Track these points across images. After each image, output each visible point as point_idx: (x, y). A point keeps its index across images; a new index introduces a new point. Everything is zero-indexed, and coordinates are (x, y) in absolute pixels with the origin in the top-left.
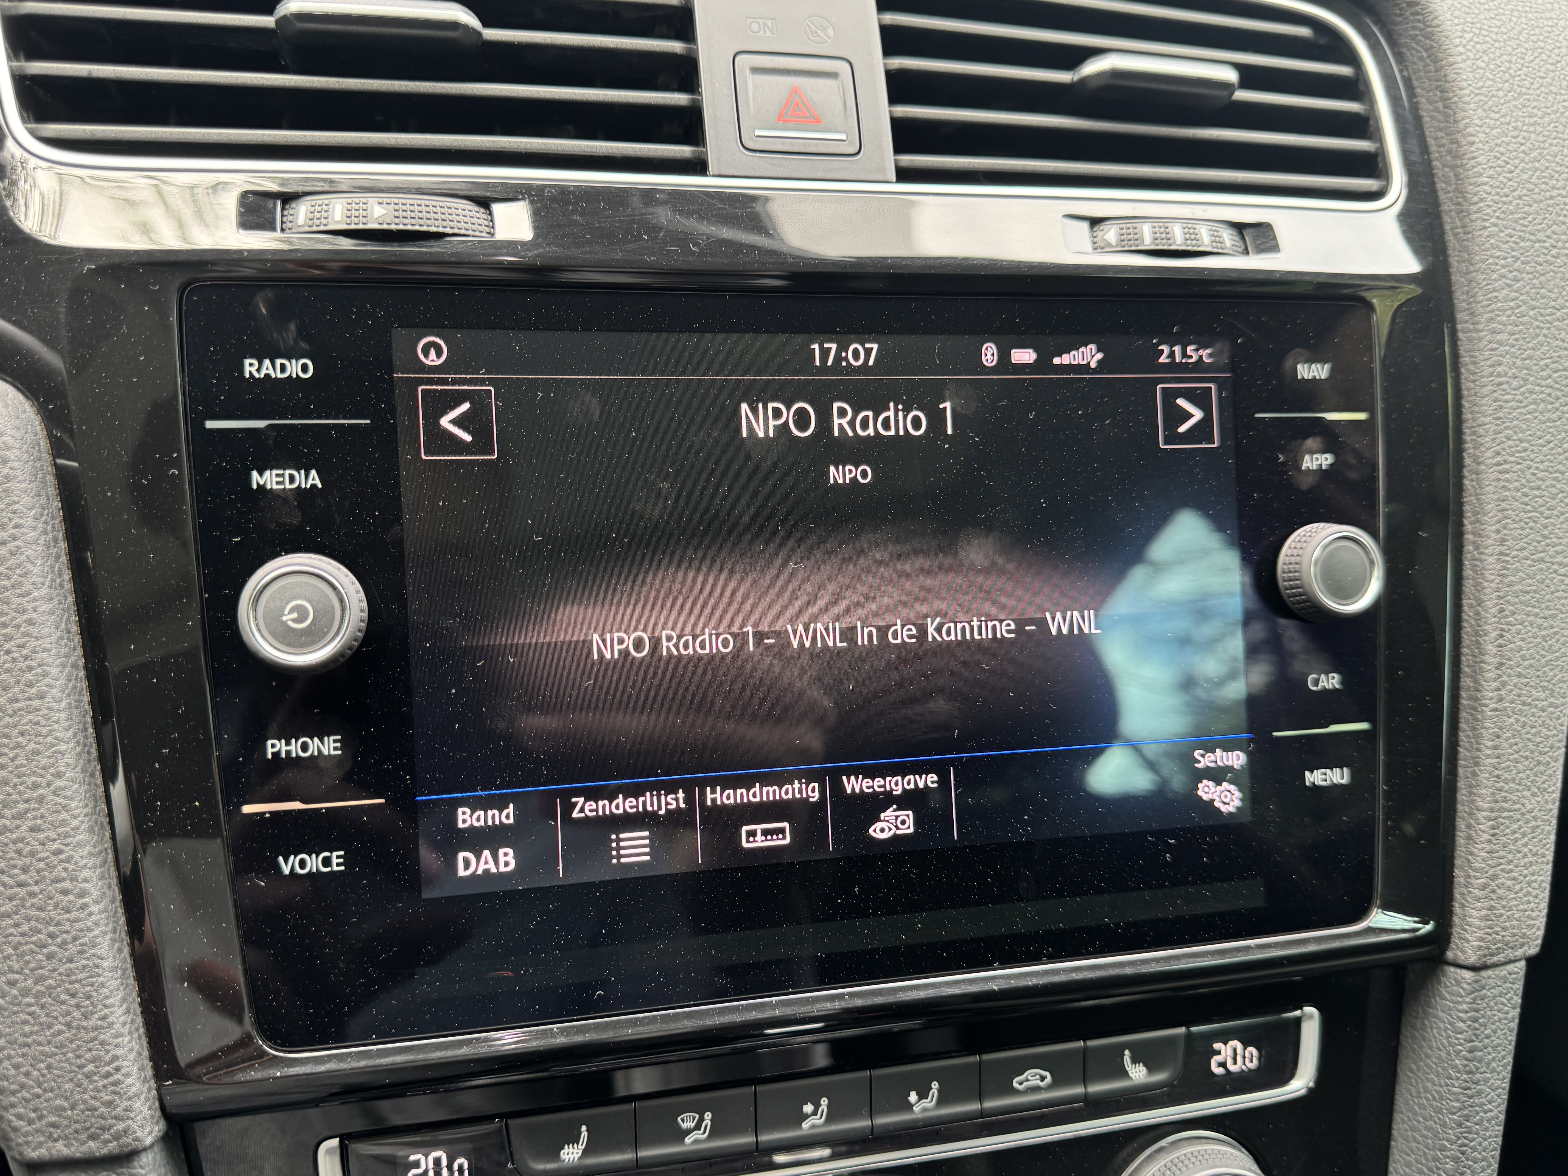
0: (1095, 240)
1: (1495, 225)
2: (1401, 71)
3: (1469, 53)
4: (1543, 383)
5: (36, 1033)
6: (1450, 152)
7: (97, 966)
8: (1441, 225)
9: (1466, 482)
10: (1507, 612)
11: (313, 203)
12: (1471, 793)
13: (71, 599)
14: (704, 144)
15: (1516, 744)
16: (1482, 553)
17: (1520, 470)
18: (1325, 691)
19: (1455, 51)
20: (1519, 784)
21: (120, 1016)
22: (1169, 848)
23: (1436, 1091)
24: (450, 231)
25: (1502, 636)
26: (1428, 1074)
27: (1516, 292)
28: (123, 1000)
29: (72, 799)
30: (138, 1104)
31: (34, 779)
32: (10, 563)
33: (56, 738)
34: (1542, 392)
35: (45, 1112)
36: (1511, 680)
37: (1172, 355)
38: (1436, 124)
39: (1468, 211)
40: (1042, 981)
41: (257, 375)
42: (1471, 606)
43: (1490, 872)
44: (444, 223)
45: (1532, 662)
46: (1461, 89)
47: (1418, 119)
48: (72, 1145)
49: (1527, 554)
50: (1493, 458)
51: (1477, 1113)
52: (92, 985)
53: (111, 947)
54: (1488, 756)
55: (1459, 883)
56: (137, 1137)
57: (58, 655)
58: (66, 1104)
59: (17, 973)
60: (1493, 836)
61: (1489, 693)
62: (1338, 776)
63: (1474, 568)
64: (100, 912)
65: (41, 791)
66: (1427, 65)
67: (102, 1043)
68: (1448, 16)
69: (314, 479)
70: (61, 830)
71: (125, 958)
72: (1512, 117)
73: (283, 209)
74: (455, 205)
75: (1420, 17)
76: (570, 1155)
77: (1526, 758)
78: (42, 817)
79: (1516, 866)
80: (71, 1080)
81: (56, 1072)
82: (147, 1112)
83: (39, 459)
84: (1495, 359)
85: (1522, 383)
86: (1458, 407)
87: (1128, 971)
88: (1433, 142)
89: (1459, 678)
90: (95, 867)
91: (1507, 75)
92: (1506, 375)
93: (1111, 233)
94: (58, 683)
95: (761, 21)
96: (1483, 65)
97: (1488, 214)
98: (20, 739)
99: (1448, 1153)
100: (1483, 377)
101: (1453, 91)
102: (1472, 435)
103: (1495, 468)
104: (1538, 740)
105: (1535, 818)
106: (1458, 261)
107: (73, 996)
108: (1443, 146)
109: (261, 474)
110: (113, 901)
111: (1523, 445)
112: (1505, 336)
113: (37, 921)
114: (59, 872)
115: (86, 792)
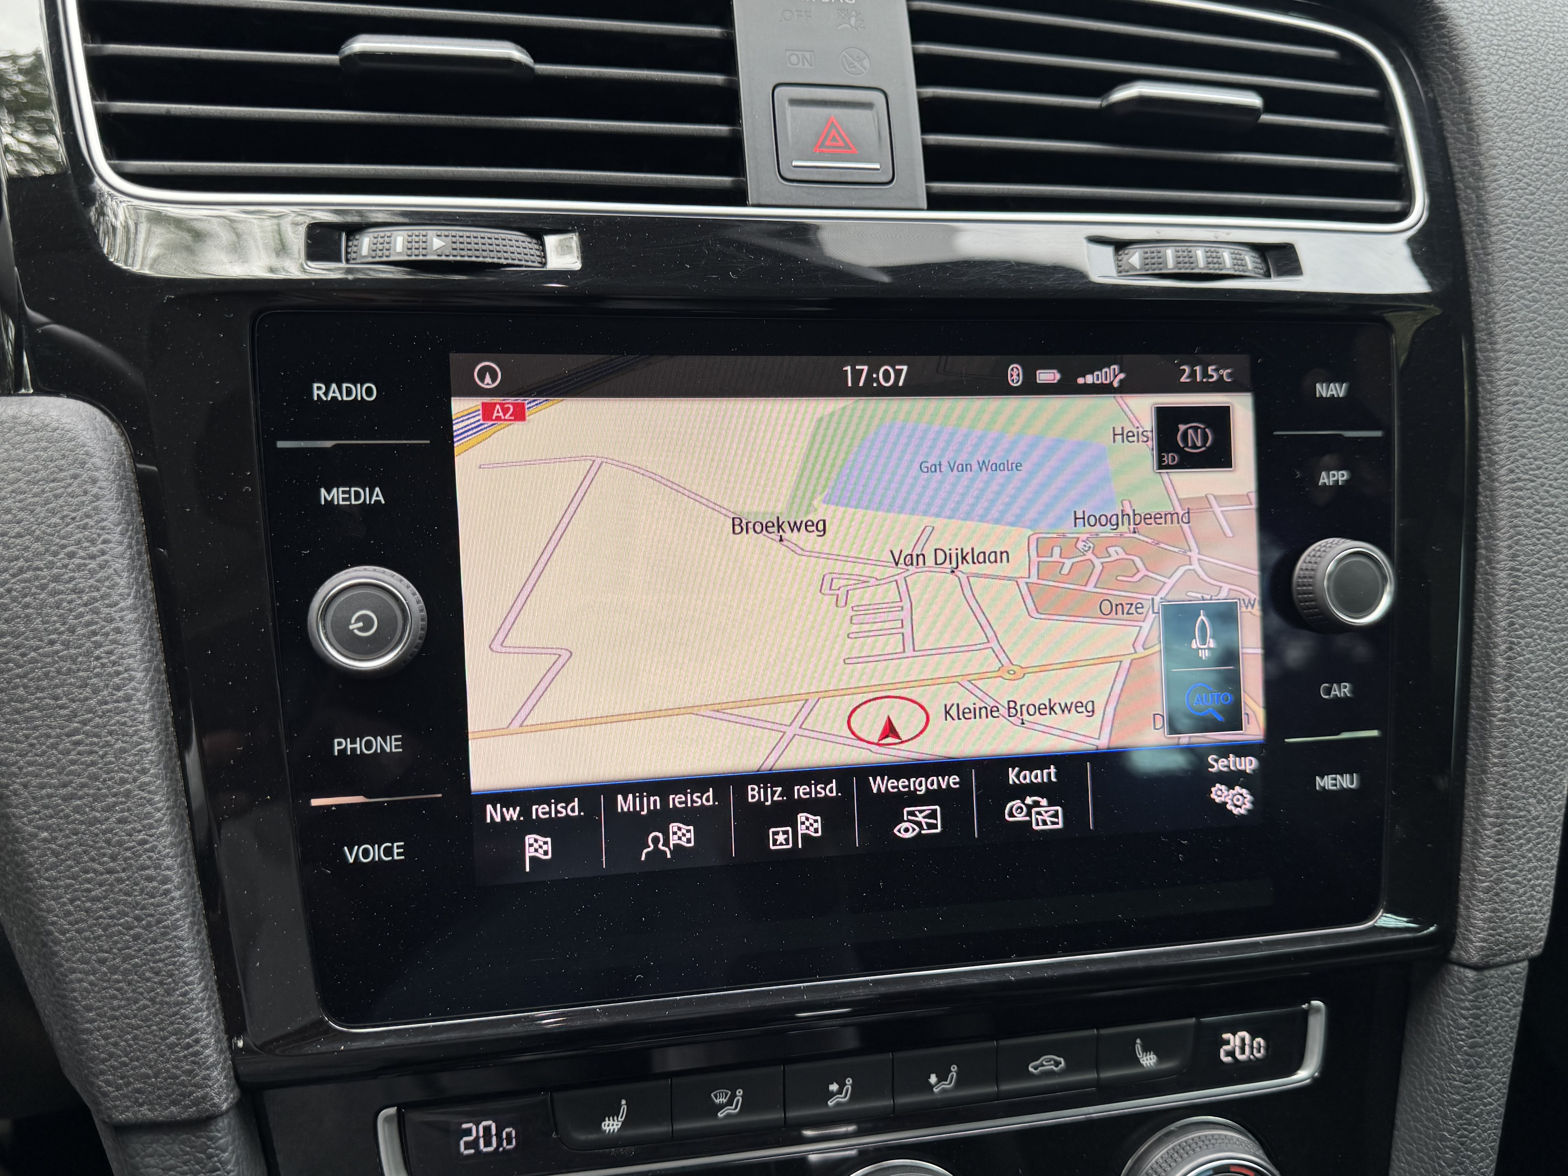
0: (1120, 263)
1: (1515, 247)
2: (1426, 93)
3: (1494, 76)
4: (1559, 402)
5: (123, 1007)
6: (1472, 174)
7: (179, 947)
8: (1462, 246)
9: (1481, 498)
10: (1517, 626)
11: (376, 235)
12: (1478, 800)
13: (153, 607)
14: (745, 175)
15: (1523, 753)
16: (1494, 568)
17: (1533, 487)
18: (1337, 699)
19: (1480, 74)
20: (1526, 792)
21: (199, 993)
22: (1182, 849)
23: (1438, 1084)
24: (504, 262)
25: (1511, 649)
26: (1431, 1067)
27: (1534, 313)
28: (202, 978)
29: (155, 793)
30: (215, 1073)
31: (121, 774)
32: (99, 576)
33: (141, 737)
34: (1558, 411)
35: (131, 1079)
36: (1519, 692)
37: (1193, 374)
38: (1459, 145)
39: (1488, 233)
40: (1057, 973)
41: (324, 398)
42: (1482, 619)
43: (1494, 876)
44: (499, 255)
45: (1540, 674)
46: (1485, 112)
47: (1442, 140)
48: (156, 1110)
49: (1539, 569)
50: (1507, 475)
51: (1477, 1106)
52: (174, 964)
53: (191, 929)
54: (1495, 764)
55: (1464, 886)
56: (214, 1103)
57: (142, 661)
58: (150, 1072)
59: (107, 952)
60: (1497, 841)
61: (1497, 703)
62: (1347, 782)
63: (1486, 582)
64: (181, 897)
65: (128, 786)
66: (1452, 88)
67: (184, 1017)
68: (1474, 39)
69: (378, 495)
70: (145, 822)
71: (203, 939)
72: (1535, 139)
73: (348, 240)
74: (509, 237)
75: (1446, 40)
76: (611, 1127)
77: (1533, 767)
78: (129, 810)
79: (1521, 871)
80: (155, 1050)
81: (141, 1043)
82: (223, 1081)
83: (124, 478)
84: (1511, 378)
85: (1538, 402)
86: (1475, 425)
87: (1140, 964)
88: (1456, 164)
89: (1469, 688)
90: (176, 856)
91: (1531, 97)
92: (1522, 394)
93: (1135, 258)
94: (143, 686)
95: (800, 53)
96: (1508, 87)
97: (1508, 237)
98: (109, 738)
99: (1448, 1144)
100: (1499, 396)
101: (1477, 114)
102: (1487, 452)
103: (1509, 485)
104: (1545, 749)
105: (1540, 825)
106: (1478, 282)
107: (157, 974)
108: (1466, 167)
109: (329, 491)
110: (192, 888)
111: (1537, 463)
112: (1522, 356)
113: (124, 904)
114: (144, 860)
115: (168, 787)
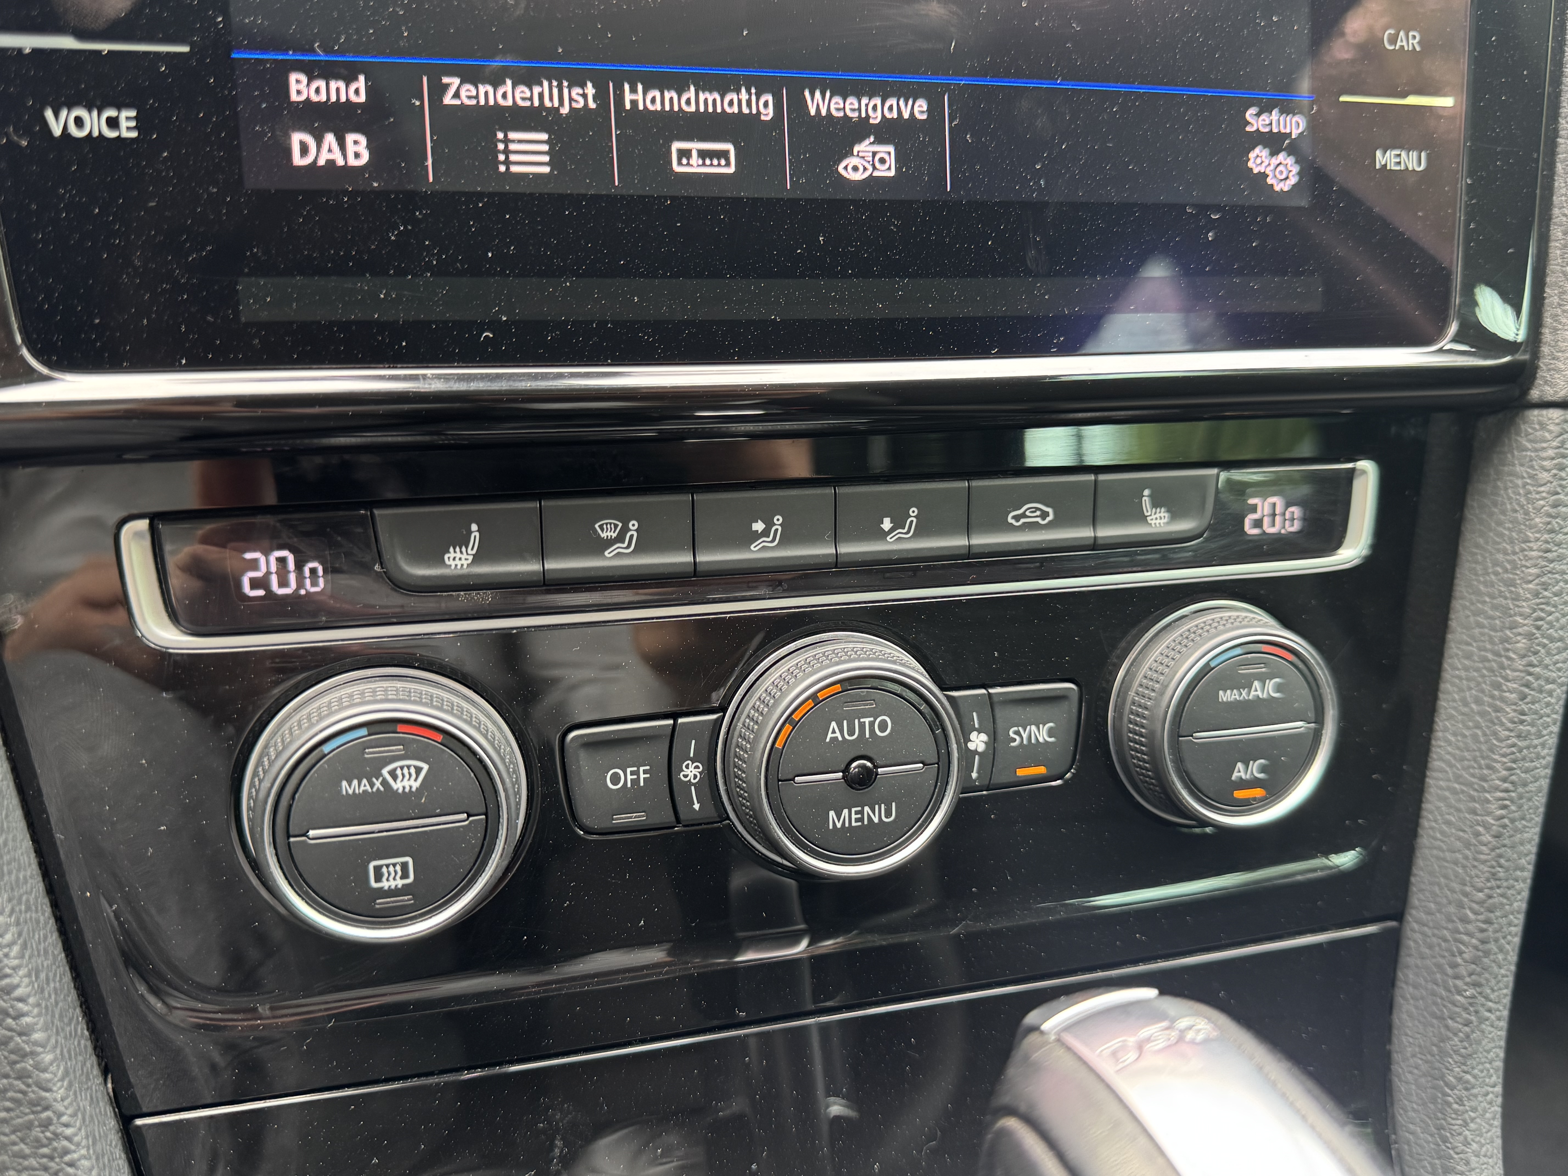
22: (1212, 225)
62: (1415, 159)
76: (457, 562)
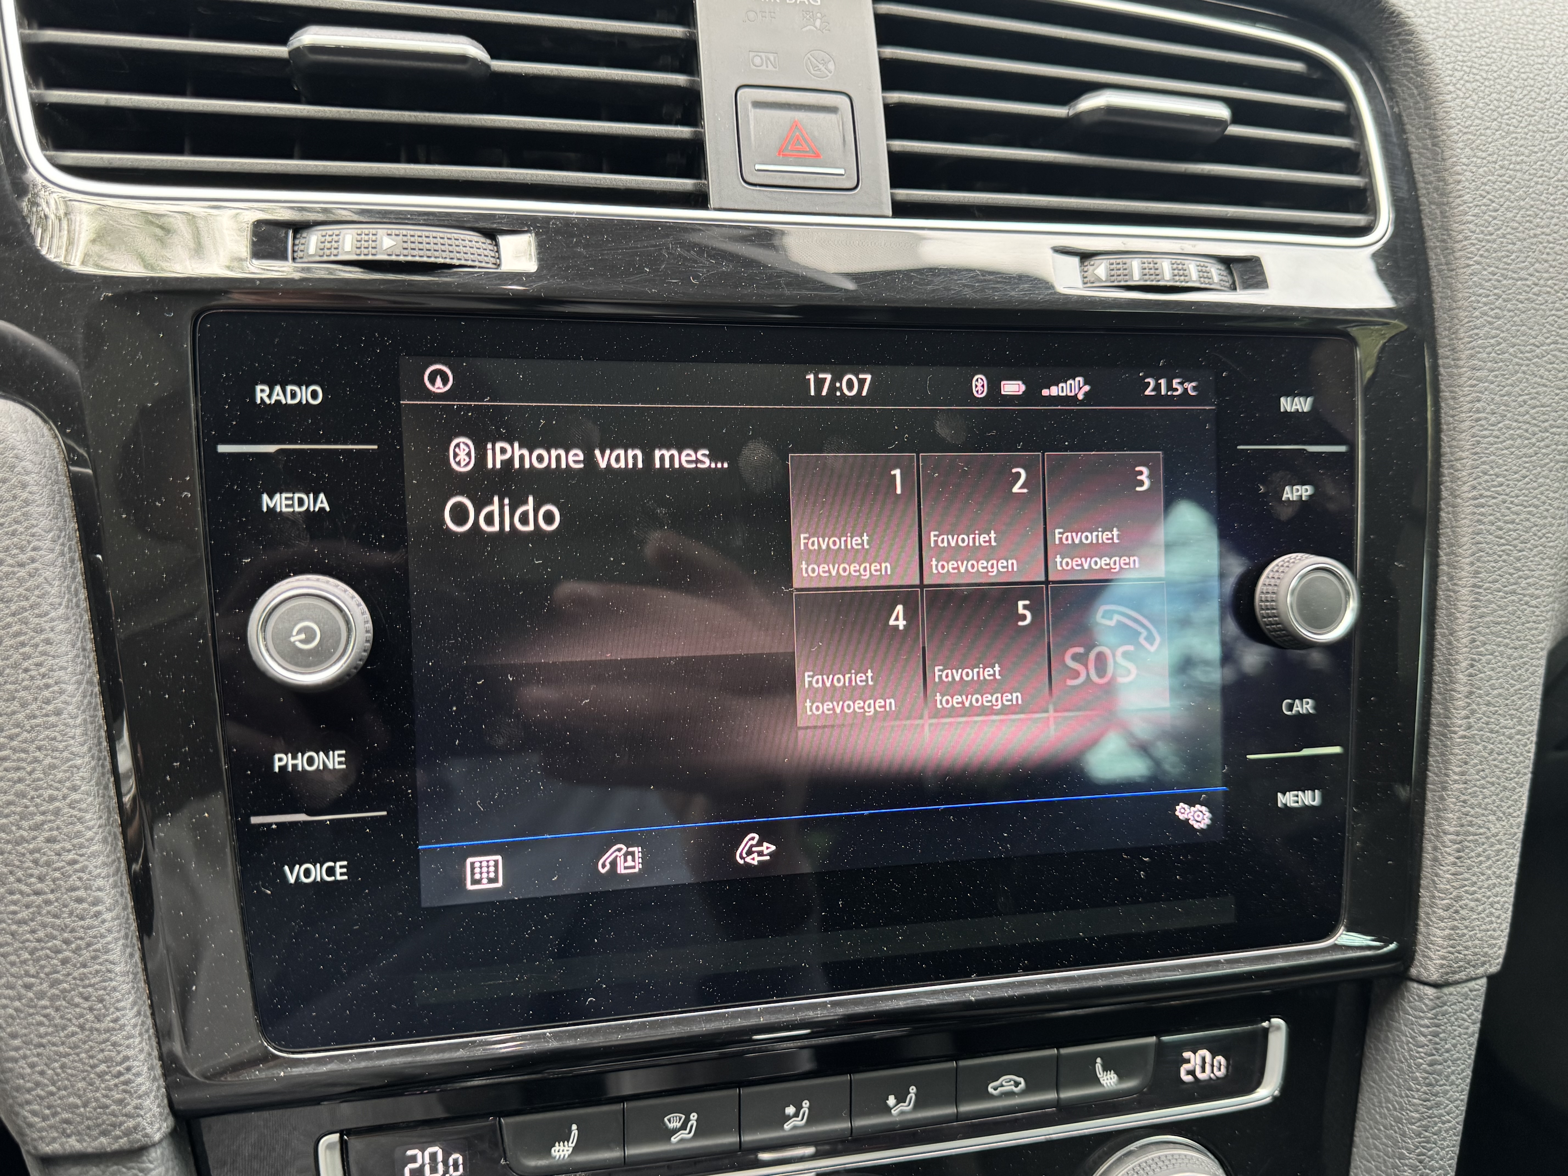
0: (1086, 274)
1: (1478, 263)
2: (1392, 108)
3: (1458, 92)
4: (1521, 419)
5: (51, 1034)
6: (1437, 189)
7: (109, 971)
8: (1426, 261)
9: (1443, 514)
10: (1478, 643)
11: (324, 233)
12: (1438, 817)
13: (86, 617)
14: (706, 178)
15: (1483, 771)
16: (1455, 584)
17: (1495, 504)
18: (1299, 715)
19: (1445, 90)
20: (1486, 809)
21: (131, 1019)
22: (1144, 866)
23: (1397, 1101)
24: (457, 263)
25: (1472, 666)
26: (1390, 1085)
27: (1497, 329)
28: (135, 1003)
29: (86, 811)
30: (148, 1102)
31: (50, 792)
32: (28, 584)
33: (72, 753)
34: (1519, 428)
35: (59, 1110)
36: (1480, 709)
37: (1157, 387)
38: (1424, 160)
39: (1452, 248)
40: (1017, 992)
41: (268, 401)
42: (1443, 635)
43: (1454, 894)
44: (452, 255)
45: (1501, 691)
46: (1450, 127)
47: (1407, 155)
48: (85, 1141)
49: (1500, 586)
50: (1469, 492)
51: (1436, 1124)
52: (105, 989)
53: (123, 952)
54: (1456, 782)
55: (1424, 903)
56: (146, 1134)
57: (74, 673)
58: (79, 1102)
59: (33, 976)
60: (1458, 858)
61: (1458, 720)
62: (1310, 798)
63: (1448, 599)
64: (113, 919)
65: (57, 804)
66: (1417, 103)
67: (114, 1044)
68: (1439, 54)
69: (324, 502)
70: (75, 841)
71: (136, 962)
72: (1499, 155)
73: (294, 238)
74: (462, 237)
75: (1412, 55)
76: (561, 1153)
77: (1493, 784)
78: (58, 828)
79: (1480, 888)
80: (84, 1079)
81: (69, 1071)
82: (156, 1110)
83: (56, 482)
84: (1474, 395)
85: (1500, 418)
86: (1438, 440)
87: (1101, 983)
88: (1421, 179)
89: (1430, 704)
90: (108, 876)
91: (1495, 113)
92: (1484, 410)
93: (1100, 269)
94: (74, 700)
95: (763, 55)
96: (1472, 103)
97: (1471, 253)
98: (38, 754)
99: (1407, 1162)
100: (1462, 412)
101: (1442, 130)
102: (1449, 468)
103: (1471, 502)
104: (1505, 766)
105: (1500, 842)
106: (1441, 298)
107: (86, 999)
108: (1431, 183)
109: (271, 497)
110: (125, 908)
111: (1499, 479)
112: (1485, 373)
113: (53, 927)
114: (74, 880)
115: (100, 805)
